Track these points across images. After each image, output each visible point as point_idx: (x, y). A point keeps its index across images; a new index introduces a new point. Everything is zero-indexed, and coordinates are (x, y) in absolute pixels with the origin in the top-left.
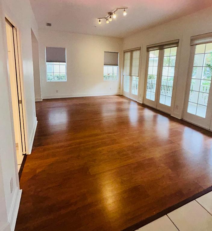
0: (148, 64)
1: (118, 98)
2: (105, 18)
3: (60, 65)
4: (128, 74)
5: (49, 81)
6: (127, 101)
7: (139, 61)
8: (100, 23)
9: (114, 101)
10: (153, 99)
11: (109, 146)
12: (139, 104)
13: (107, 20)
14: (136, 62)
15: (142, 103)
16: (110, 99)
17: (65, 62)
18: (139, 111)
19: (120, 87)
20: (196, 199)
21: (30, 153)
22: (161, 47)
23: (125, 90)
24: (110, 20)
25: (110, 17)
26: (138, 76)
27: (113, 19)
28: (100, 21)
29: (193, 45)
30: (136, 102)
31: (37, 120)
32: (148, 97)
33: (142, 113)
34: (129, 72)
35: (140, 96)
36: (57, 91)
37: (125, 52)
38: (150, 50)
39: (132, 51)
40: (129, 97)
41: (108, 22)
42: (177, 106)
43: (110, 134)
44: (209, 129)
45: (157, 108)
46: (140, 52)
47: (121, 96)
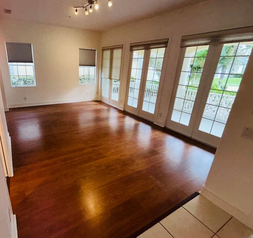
0: (131, 65)
1: (96, 104)
2: (84, 7)
3: (25, 66)
4: (108, 77)
5: (14, 86)
6: (106, 108)
7: (120, 62)
8: (76, 13)
9: (92, 108)
10: (135, 105)
11: (96, 161)
12: (120, 111)
13: (86, 10)
14: (117, 63)
15: (123, 110)
16: (88, 106)
17: (32, 62)
18: (119, 120)
19: (99, 92)
20: (183, 206)
21: (12, 175)
22: (147, 47)
23: (103, 95)
24: (91, 11)
25: (91, 7)
26: (120, 80)
27: (94, 10)
28: (76, 11)
29: (183, 47)
30: (116, 109)
31: (10, 136)
32: (130, 103)
33: (123, 122)
34: (108, 75)
35: (121, 102)
36: (25, 99)
37: (103, 50)
38: (134, 49)
39: (112, 49)
40: (108, 103)
41: (87, 13)
42: (161, 114)
43: (95, 148)
44: (191, 137)
45: (140, 116)
46: (122, 51)
47: (99, 102)
